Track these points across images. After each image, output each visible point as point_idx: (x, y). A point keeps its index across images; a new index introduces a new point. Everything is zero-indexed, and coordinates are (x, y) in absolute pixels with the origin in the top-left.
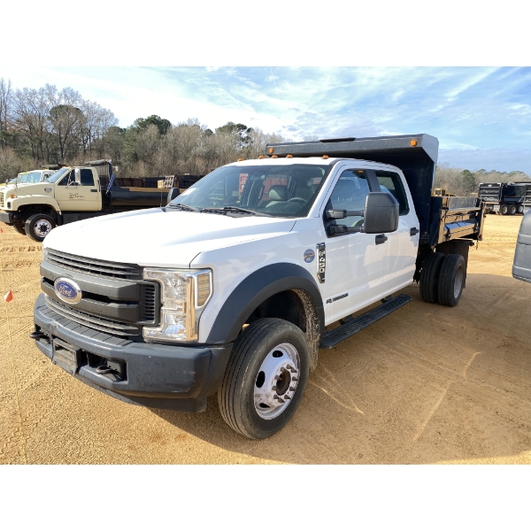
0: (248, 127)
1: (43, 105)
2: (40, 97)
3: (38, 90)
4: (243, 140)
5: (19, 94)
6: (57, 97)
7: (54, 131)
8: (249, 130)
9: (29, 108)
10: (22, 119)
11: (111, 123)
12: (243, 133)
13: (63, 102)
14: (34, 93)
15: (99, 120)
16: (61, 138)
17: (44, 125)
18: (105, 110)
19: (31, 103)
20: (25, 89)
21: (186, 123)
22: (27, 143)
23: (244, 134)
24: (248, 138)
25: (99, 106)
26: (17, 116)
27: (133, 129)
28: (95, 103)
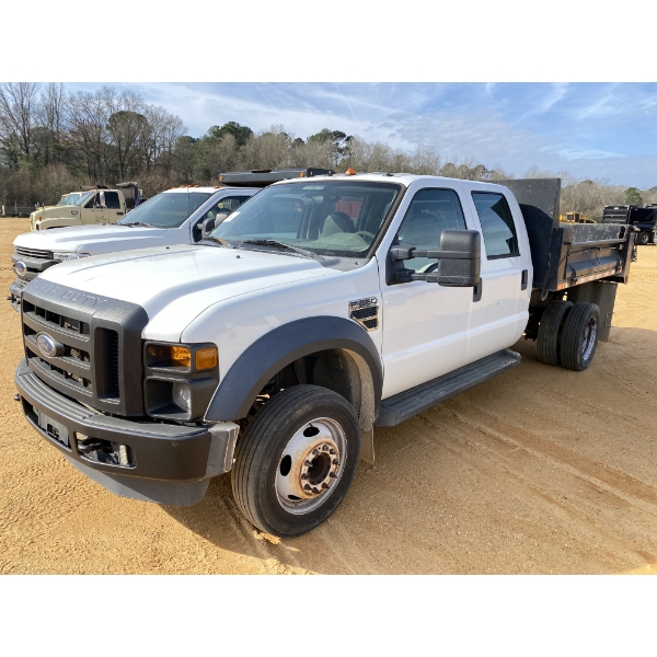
0: (348, 135)
1: (100, 111)
2: (97, 102)
3: (94, 94)
4: (341, 151)
5: (72, 100)
6: (115, 102)
7: (114, 143)
8: (348, 139)
9: (84, 116)
10: (76, 129)
11: (179, 133)
12: (341, 142)
13: (123, 108)
15: (164, 129)
16: (120, 151)
17: (102, 136)
18: (171, 117)
19: (86, 110)
20: (80, 93)
21: (270, 131)
22: (82, 158)
23: (342, 144)
24: (347, 148)
25: (164, 111)
26: (71, 126)
27: (207, 139)
28: (160, 109)
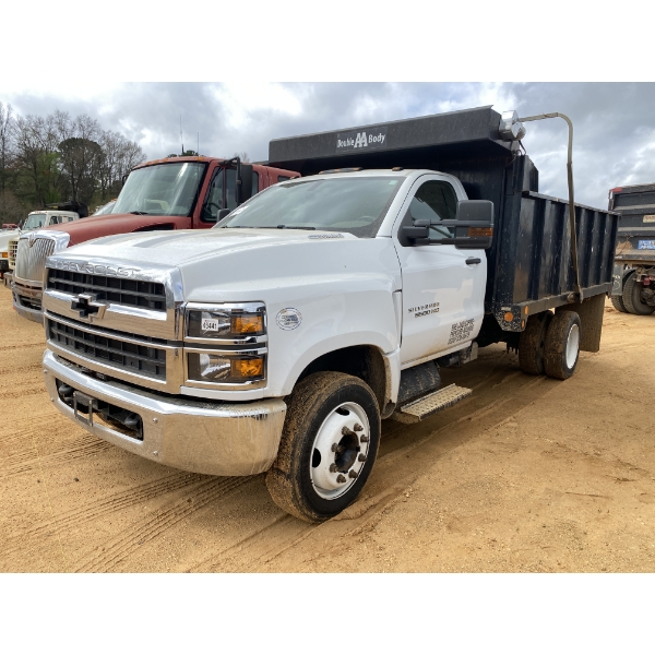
14: (40, 122)
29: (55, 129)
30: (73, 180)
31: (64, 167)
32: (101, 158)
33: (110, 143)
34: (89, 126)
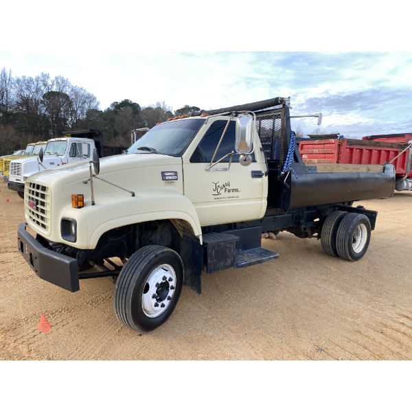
1: (38, 90)
2: (36, 83)
3: (34, 78)
5: (18, 81)
6: (50, 83)
7: (46, 113)
9: (27, 92)
10: (20, 101)
13: (54, 89)
14: (31, 80)
15: (84, 102)
17: (39, 107)
18: (89, 94)
19: (28, 88)
20: (24, 77)
25: (85, 90)
26: (17, 99)
27: (110, 111)
28: (81, 89)
29: (41, 84)
30: (52, 118)
31: (46, 110)
32: (70, 104)
33: (77, 94)
34: (63, 83)
